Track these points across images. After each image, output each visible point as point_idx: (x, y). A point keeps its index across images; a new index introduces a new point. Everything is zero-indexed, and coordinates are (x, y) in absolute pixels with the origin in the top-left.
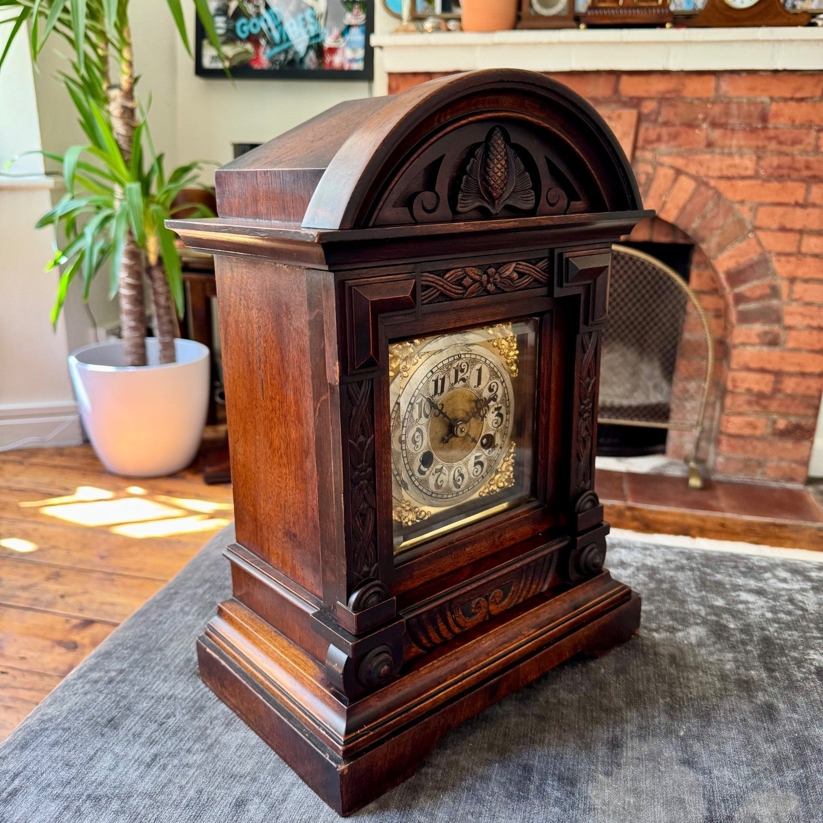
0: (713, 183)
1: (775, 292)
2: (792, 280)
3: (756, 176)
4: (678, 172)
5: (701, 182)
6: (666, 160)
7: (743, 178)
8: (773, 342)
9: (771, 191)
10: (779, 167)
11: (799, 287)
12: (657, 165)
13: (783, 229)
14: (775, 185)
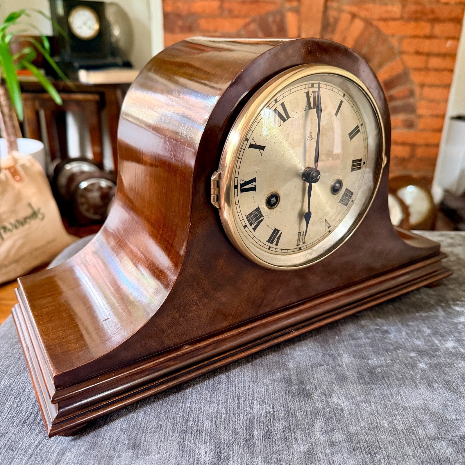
0: (375, 23)
1: (412, 94)
2: (422, 86)
3: (401, 18)
4: (354, 16)
5: (368, 23)
6: (347, 8)
7: (394, 19)
8: (410, 125)
9: (411, 28)
10: (415, 12)
11: (426, 91)
12: (340, 11)
13: (418, 53)
14: (412, 24)
